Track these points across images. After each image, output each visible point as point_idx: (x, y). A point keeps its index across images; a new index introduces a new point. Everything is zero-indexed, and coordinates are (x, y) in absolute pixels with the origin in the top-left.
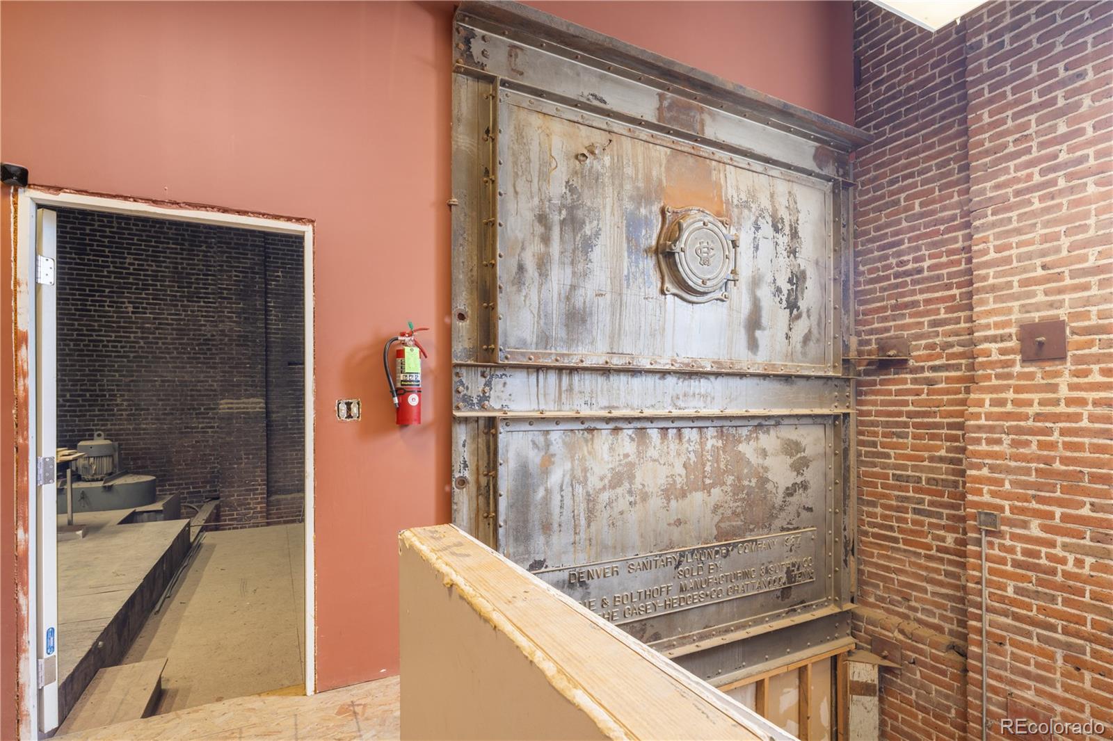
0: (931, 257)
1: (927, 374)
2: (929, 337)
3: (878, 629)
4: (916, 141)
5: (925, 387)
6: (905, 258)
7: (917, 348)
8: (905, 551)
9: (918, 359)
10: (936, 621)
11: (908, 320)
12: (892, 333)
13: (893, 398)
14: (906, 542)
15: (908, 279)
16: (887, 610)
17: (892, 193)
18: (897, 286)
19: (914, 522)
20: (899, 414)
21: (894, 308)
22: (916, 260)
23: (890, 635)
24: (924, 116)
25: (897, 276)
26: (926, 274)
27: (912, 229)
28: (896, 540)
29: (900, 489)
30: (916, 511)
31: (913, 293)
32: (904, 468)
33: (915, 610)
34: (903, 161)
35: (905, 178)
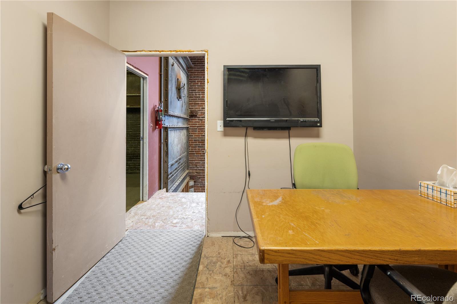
0: (202, 95)
1: (201, 118)
2: (201, 111)
3: (192, 174)
4: (199, 70)
5: (200, 121)
6: (197, 94)
7: (199, 113)
8: (196, 156)
9: (199, 115)
10: (202, 168)
11: (197, 107)
12: (194, 109)
13: (194, 123)
14: (196, 154)
15: (197, 98)
16: (192, 170)
17: (194, 79)
18: (195, 99)
19: (198, 149)
20: (195, 127)
21: (195, 104)
22: (199, 95)
23: (194, 174)
24: (201, 66)
25: (195, 97)
26: (201, 98)
27: (198, 88)
28: (194, 154)
29: (195, 143)
30: (198, 147)
31: (198, 101)
32: (196, 138)
33: (198, 167)
34: (196, 73)
35: (197, 77)
